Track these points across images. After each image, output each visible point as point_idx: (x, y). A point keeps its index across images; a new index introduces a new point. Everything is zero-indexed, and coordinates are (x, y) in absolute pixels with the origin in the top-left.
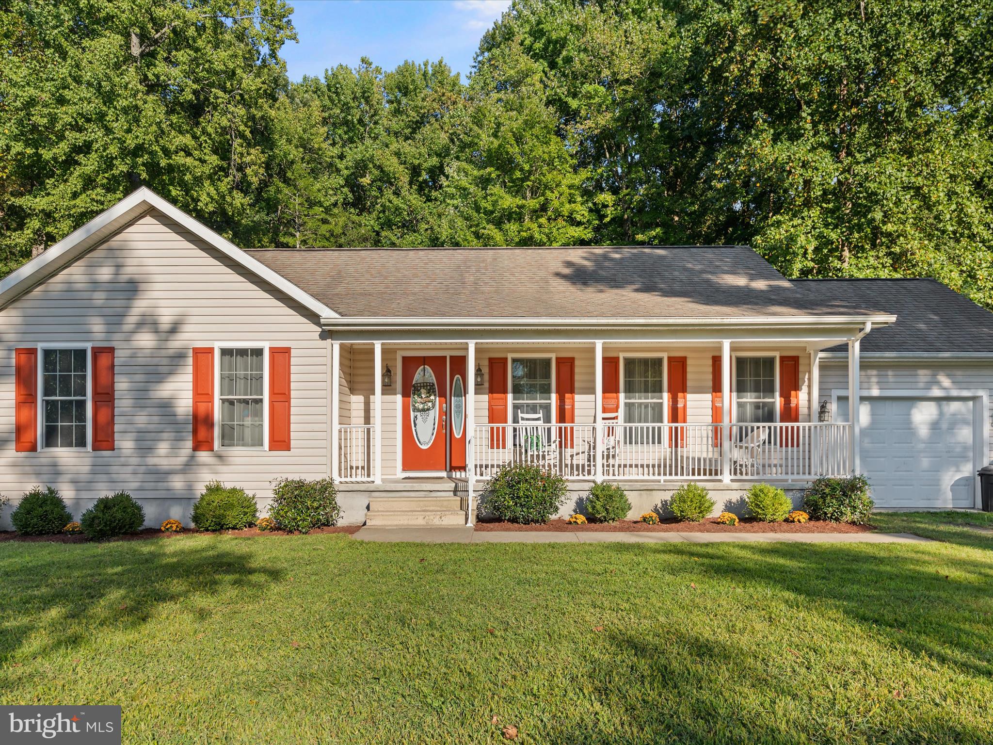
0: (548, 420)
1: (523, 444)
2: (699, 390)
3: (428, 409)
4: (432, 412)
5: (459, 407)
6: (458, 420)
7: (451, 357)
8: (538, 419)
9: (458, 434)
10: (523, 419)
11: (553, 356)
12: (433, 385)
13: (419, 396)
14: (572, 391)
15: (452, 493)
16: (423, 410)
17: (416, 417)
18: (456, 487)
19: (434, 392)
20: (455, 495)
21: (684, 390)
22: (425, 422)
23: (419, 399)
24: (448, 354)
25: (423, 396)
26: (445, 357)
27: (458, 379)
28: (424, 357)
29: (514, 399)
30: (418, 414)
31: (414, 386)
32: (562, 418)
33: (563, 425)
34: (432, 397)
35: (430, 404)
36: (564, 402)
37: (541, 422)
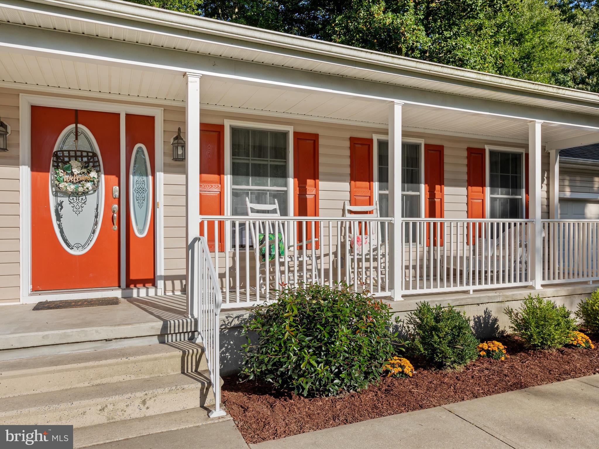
0: (284, 212)
1: (257, 246)
2: (455, 183)
3: (85, 193)
4: (91, 199)
5: (141, 190)
6: (141, 212)
7: (128, 116)
8: (274, 211)
9: (141, 232)
10: (253, 211)
11: (290, 130)
12: (95, 155)
13: (68, 170)
14: (315, 176)
15: (155, 340)
16: (76, 194)
17: (60, 205)
18: (165, 327)
19: (96, 166)
20: (162, 342)
21: (441, 183)
22: (78, 212)
23: (66, 177)
24: (123, 110)
25: (76, 171)
26: (118, 115)
27: (140, 149)
28: (76, 111)
29: (234, 183)
30: (65, 200)
31: (56, 155)
32: (302, 210)
33: (303, 219)
34: (93, 174)
35: (89, 185)
36: (305, 190)
37: (277, 216)
